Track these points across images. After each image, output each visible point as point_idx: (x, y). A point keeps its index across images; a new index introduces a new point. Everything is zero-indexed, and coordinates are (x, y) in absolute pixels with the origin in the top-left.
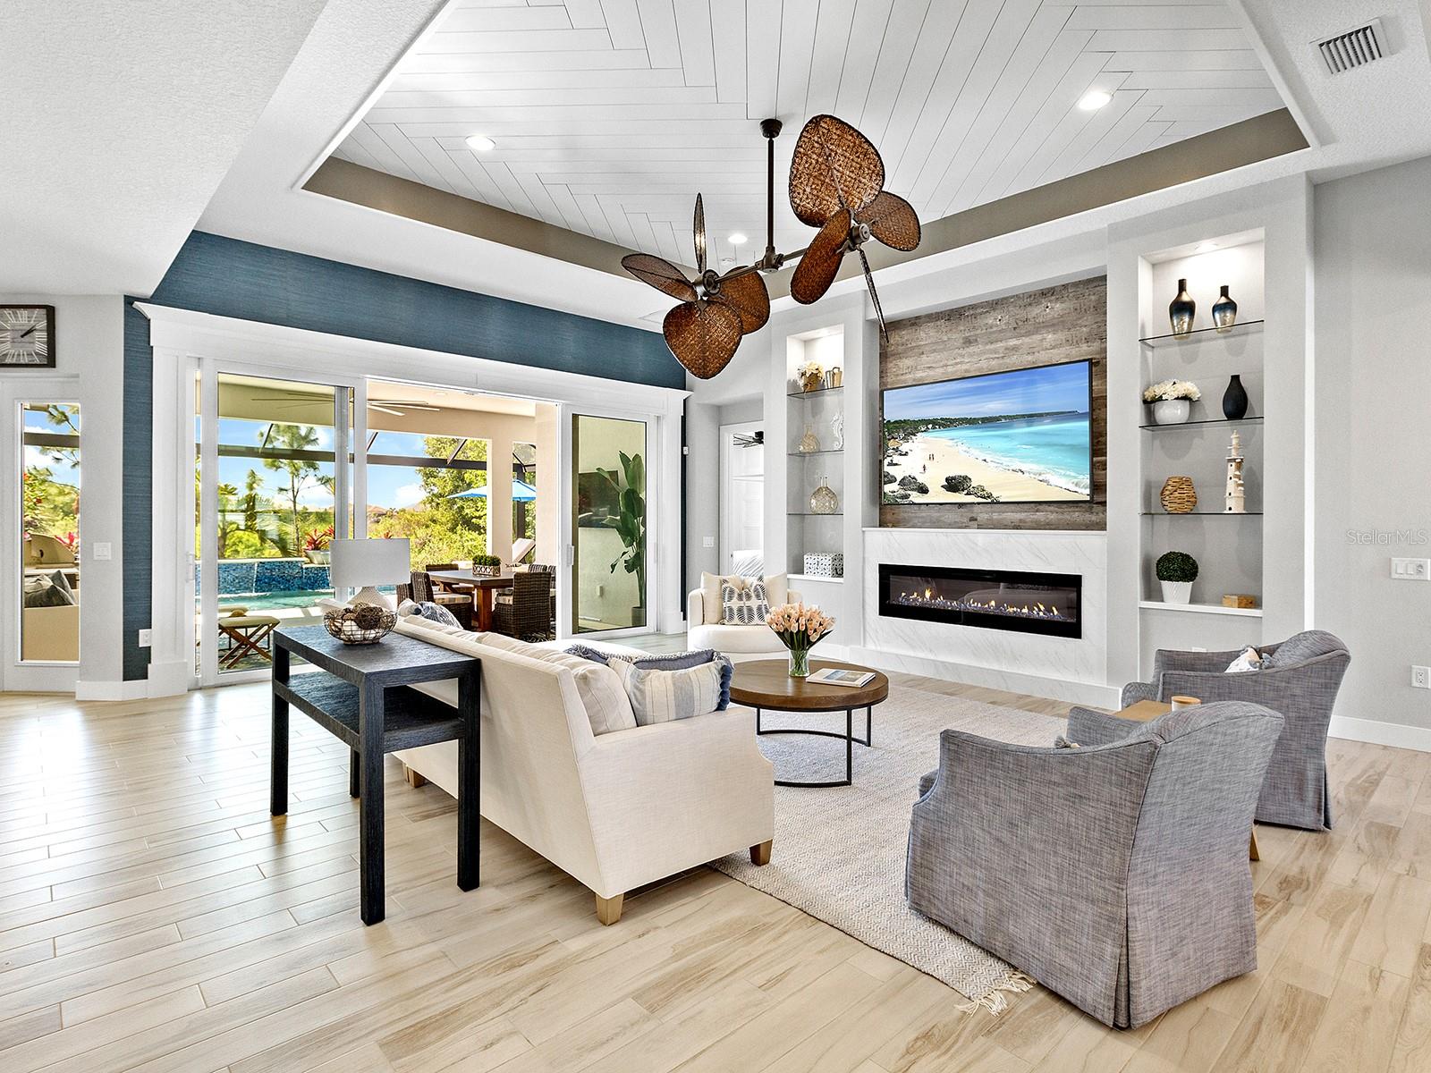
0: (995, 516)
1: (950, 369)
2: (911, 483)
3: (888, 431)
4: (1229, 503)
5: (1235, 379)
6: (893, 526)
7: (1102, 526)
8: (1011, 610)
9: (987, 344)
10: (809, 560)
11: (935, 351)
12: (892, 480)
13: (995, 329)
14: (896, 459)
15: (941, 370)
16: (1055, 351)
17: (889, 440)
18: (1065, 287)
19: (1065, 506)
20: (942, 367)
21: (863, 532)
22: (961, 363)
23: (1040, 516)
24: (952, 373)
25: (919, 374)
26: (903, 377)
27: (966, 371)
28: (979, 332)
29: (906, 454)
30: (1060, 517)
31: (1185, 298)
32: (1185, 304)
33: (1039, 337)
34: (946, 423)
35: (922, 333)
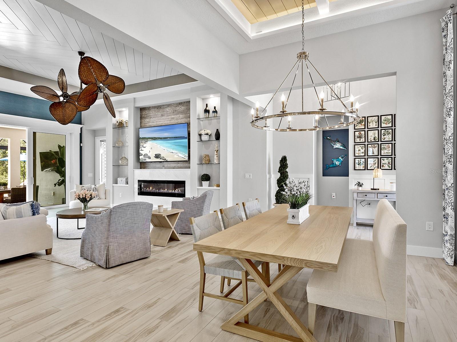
0: (169, 165)
1: (158, 123)
2: (146, 156)
3: (141, 140)
4: (215, 161)
5: (217, 130)
6: (144, 169)
7: (189, 168)
8: (170, 191)
9: (167, 116)
10: (119, 179)
11: (154, 117)
12: (142, 155)
13: (169, 112)
14: (143, 149)
15: (156, 123)
16: (182, 120)
17: (141, 143)
18: (184, 103)
19: (184, 162)
21: (134, 170)
22: (160, 121)
25: (150, 124)
26: (146, 125)
27: (162, 124)
28: (165, 113)
29: (145, 147)
30: (183, 165)
31: (207, 109)
32: (207, 110)
33: (178, 115)
34: (155, 139)
35: (151, 112)
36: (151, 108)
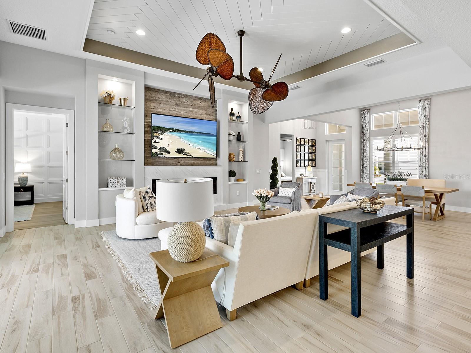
0: (186, 162)
1: (171, 112)
2: (163, 149)
3: (154, 129)
5: (239, 132)
9: (183, 107)
10: (112, 180)
11: (165, 104)
12: (156, 148)
13: (186, 103)
14: (157, 140)
15: (168, 111)
16: (202, 115)
17: (154, 133)
18: (205, 98)
19: (205, 159)
21: (145, 167)
22: (175, 111)
23: (199, 162)
24: (172, 113)
25: (159, 110)
26: (152, 110)
27: (176, 114)
28: (181, 103)
29: (162, 139)
30: (204, 162)
32: (233, 113)
33: (198, 110)
34: (177, 131)
35: (160, 96)
36: (160, 91)
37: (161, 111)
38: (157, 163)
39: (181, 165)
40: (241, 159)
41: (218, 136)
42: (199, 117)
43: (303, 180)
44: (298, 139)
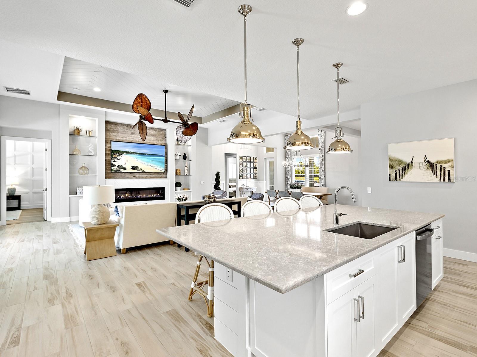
0: (140, 176)
1: (127, 139)
2: (121, 167)
3: (113, 152)
5: (185, 153)
7: (166, 177)
8: (149, 196)
9: (138, 135)
10: (79, 189)
11: (123, 133)
12: (115, 166)
14: (116, 160)
16: (154, 141)
17: (114, 155)
18: (156, 128)
20: (125, 138)
22: (131, 138)
23: (151, 176)
25: (118, 138)
26: (112, 138)
27: (132, 140)
28: (136, 132)
29: (119, 159)
30: (155, 176)
33: (150, 137)
34: (132, 153)
35: (119, 128)
36: (118, 124)
37: (120, 139)
38: (117, 177)
39: (136, 178)
40: (186, 173)
41: (166, 156)
42: (151, 142)
43: (244, 189)
44: (241, 157)
